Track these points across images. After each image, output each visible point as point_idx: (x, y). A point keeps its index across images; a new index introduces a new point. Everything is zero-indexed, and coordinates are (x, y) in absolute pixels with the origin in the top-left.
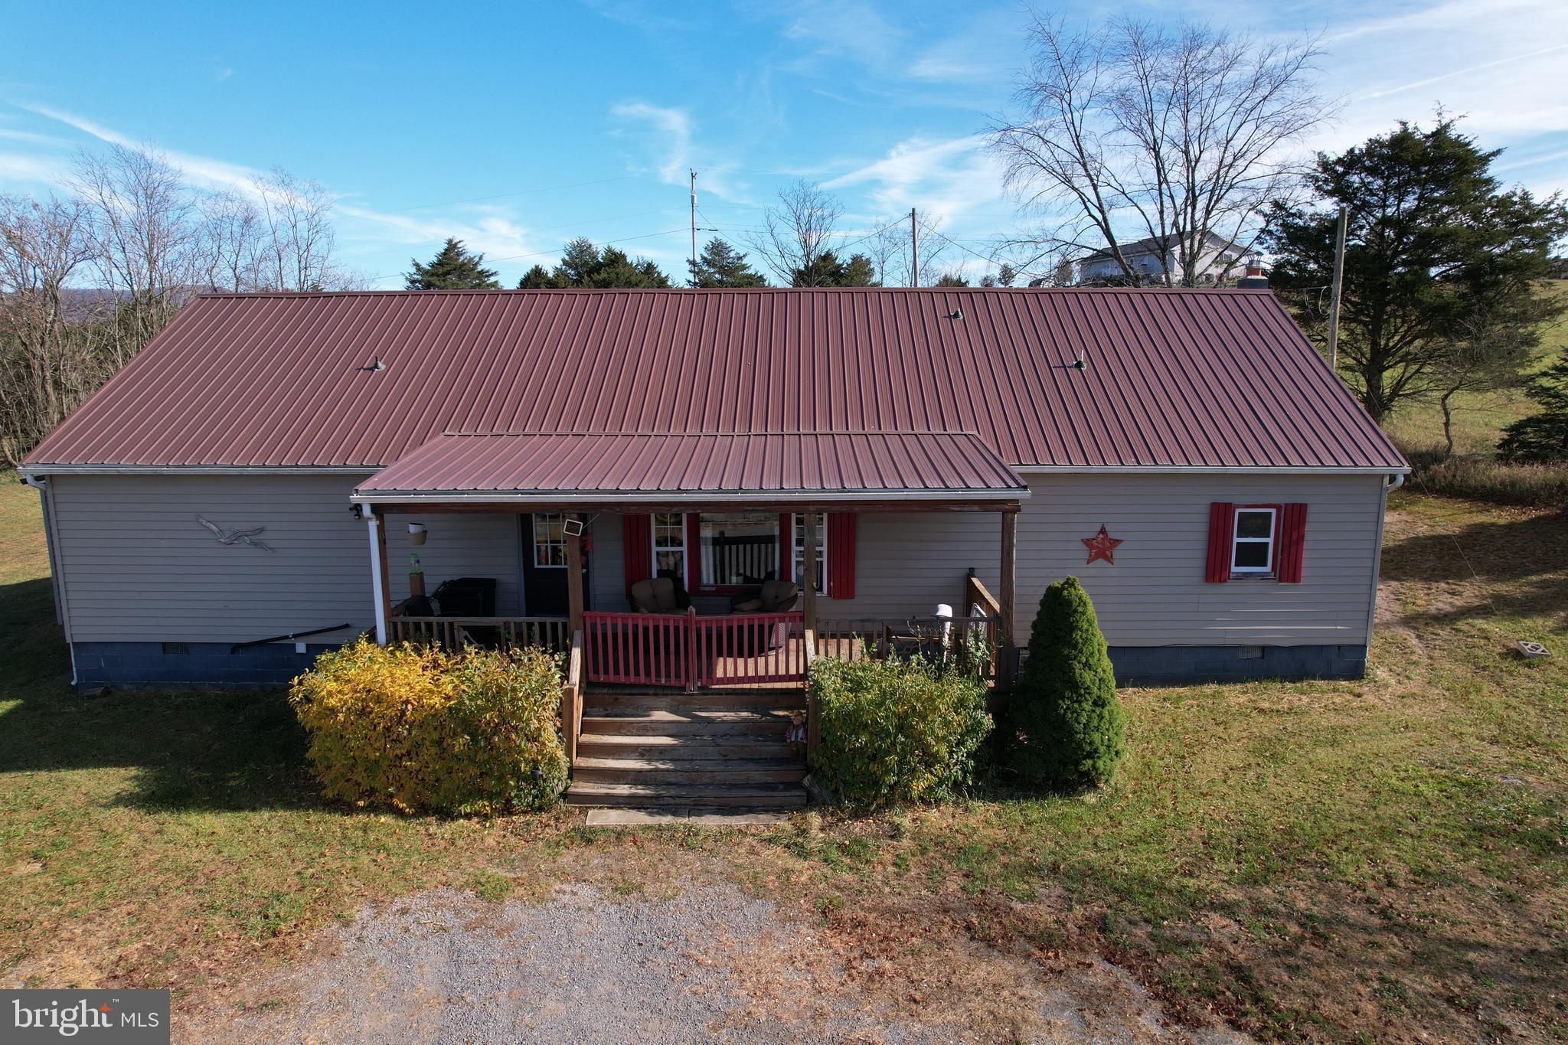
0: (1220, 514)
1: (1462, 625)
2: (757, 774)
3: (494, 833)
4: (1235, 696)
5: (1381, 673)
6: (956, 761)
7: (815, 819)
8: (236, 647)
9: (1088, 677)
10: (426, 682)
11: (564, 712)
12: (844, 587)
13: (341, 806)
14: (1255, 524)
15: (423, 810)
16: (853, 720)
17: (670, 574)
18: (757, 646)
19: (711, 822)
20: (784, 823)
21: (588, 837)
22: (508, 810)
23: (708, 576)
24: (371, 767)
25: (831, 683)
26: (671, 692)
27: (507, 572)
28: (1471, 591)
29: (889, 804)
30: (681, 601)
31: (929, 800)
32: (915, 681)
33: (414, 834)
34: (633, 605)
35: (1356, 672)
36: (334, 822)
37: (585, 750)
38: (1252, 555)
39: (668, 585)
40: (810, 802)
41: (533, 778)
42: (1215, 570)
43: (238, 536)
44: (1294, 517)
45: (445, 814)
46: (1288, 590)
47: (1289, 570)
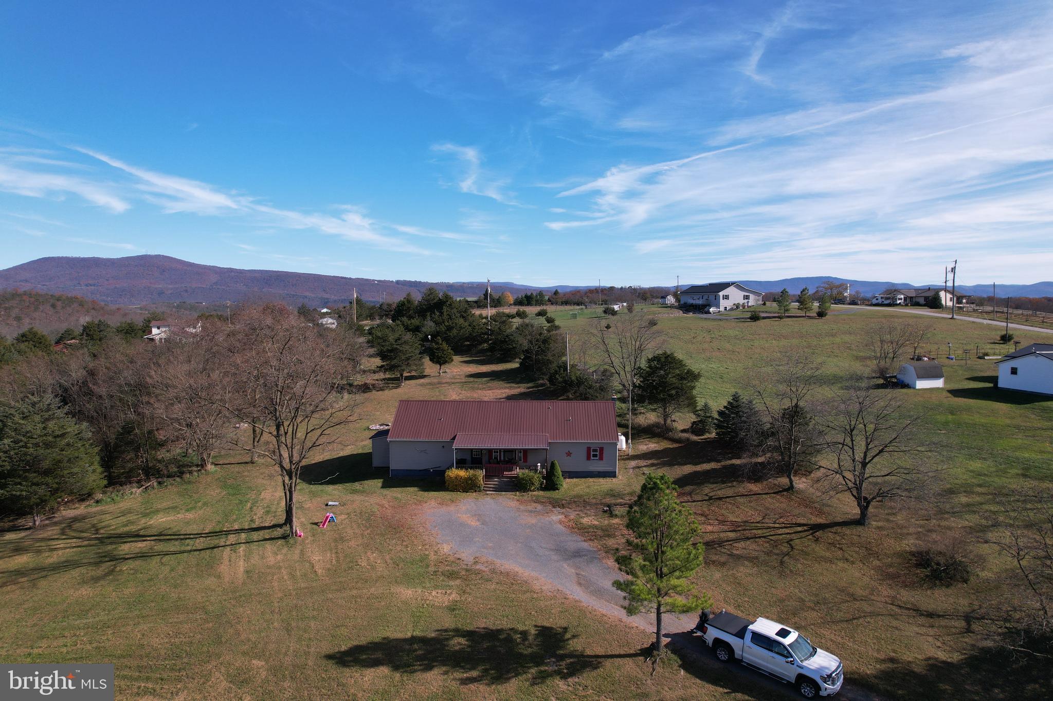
0: (589, 449)
1: (641, 469)
2: (511, 487)
3: (474, 494)
4: (591, 480)
5: (620, 477)
6: (537, 484)
7: (518, 493)
8: (420, 470)
9: (556, 474)
10: (464, 474)
11: (483, 479)
12: (525, 460)
13: (451, 491)
14: (595, 450)
15: (464, 492)
16: (523, 479)
17: (496, 458)
18: (511, 470)
19: (504, 493)
20: (514, 493)
21: (487, 494)
22: (476, 491)
23: (502, 458)
24: (456, 485)
25: (520, 474)
26: (497, 476)
27: (468, 458)
28: (650, 462)
29: (528, 491)
30: (498, 463)
31: (533, 491)
32: (532, 474)
33: (464, 494)
34: (490, 463)
35: (615, 476)
36: (452, 493)
37: (485, 484)
38: (595, 456)
39: (496, 460)
40: (517, 491)
41: (479, 487)
42: (588, 458)
43: (422, 451)
44: (602, 449)
45: (467, 492)
46: (601, 462)
47: (601, 459)
